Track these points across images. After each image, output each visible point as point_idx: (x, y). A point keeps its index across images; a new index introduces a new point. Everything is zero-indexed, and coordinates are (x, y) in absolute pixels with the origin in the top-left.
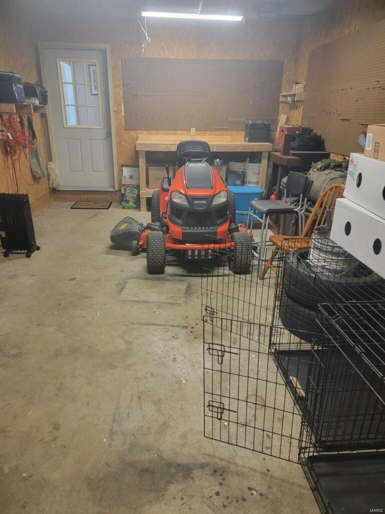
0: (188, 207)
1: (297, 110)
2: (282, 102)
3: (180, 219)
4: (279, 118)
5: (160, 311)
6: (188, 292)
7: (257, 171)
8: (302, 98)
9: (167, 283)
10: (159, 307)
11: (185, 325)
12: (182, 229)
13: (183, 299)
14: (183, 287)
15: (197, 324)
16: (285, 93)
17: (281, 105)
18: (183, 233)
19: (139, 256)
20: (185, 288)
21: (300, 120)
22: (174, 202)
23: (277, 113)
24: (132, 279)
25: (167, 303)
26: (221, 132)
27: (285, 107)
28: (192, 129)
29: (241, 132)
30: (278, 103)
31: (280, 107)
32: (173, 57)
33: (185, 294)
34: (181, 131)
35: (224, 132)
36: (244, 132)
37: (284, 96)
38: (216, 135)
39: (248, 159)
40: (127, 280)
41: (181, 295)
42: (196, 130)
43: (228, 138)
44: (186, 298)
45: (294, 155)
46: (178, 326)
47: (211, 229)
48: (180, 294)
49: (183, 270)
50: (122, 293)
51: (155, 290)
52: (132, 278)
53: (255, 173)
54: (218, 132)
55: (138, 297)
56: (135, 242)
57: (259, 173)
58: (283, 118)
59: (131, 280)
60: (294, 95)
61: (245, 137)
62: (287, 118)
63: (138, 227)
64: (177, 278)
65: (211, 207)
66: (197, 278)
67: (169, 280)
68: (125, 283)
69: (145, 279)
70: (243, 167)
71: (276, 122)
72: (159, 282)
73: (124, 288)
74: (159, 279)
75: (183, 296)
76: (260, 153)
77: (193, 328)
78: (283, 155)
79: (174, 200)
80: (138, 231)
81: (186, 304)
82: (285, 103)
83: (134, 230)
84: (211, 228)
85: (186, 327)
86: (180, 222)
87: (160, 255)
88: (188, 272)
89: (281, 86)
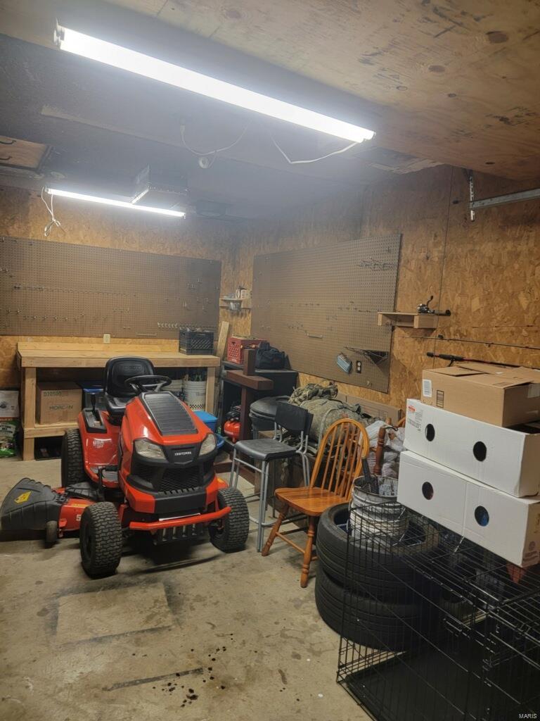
0: (166, 462)
1: (243, 318)
2: (223, 307)
3: (149, 481)
4: (220, 325)
5: (143, 648)
6: (173, 601)
7: (201, 392)
8: (250, 306)
9: (130, 590)
10: (138, 643)
11: (196, 666)
12: (155, 497)
13: (170, 616)
14: (159, 592)
15: (214, 660)
16: (225, 298)
17: (221, 310)
18: (157, 502)
19: (57, 546)
20: (164, 593)
21: (249, 330)
22: (139, 455)
23: (217, 321)
24: (64, 595)
25: (147, 630)
26: (147, 340)
27: (226, 313)
28: (105, 335)
29: (174, 340)
30: (217, 308)
31: (220, 314)
32: (77, 243)
33: (170, 605)
34: (88, 338)
35: (151, 340)
36: (178, 341)
37: (225, 301)
38: (140, 344)
39: (187, 376)
40: (55, 601)
41: (164, 608)
42: (111, 337)
43: (158, 348)
44: (174, 612)
45: (259, 375)
46: (187, 673)
47: (196, 491)
48: (160, 607)
49: (144, 560)
50: (59, 629)
51: (114, 609)
52: (64, 593)
53: (198, 394)
54: (143, 340)
55: (91, 631)
56: (52, 524)
57: (205, 394)
58: (224, 326)
59: (62, 598)
60: (240, 302)
61: (180, 347)
62: (230, 326)
63: (53, 495)
64: (142, 577)
65: (199, 458)
66: (174, 571)
67: (129, 585)
68: (55, 606)
69: (88, 591)
70: (181, 386)
71: (217, 329)
72: (114, 591)
73: (57, 618)
74: (113, 586)
75: (167, 610)
76: (205, 369)
77: (210, 669)
78: (248, 375)
79: (140, 453)
80: (56, 504)
81: (180, 625)
82: (227, 308)
83: (48, 503)
84: (197, 488)
85: (198, 671)
86: (149, 485)
87: (115, 544)
88: (157, 563)
89: (219, 289)
